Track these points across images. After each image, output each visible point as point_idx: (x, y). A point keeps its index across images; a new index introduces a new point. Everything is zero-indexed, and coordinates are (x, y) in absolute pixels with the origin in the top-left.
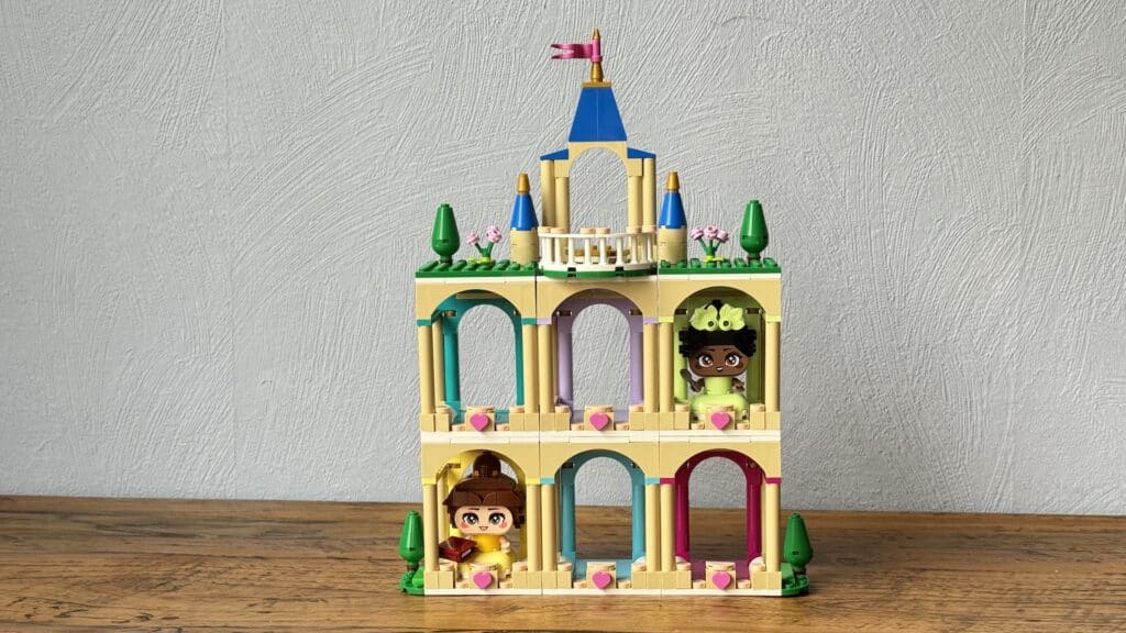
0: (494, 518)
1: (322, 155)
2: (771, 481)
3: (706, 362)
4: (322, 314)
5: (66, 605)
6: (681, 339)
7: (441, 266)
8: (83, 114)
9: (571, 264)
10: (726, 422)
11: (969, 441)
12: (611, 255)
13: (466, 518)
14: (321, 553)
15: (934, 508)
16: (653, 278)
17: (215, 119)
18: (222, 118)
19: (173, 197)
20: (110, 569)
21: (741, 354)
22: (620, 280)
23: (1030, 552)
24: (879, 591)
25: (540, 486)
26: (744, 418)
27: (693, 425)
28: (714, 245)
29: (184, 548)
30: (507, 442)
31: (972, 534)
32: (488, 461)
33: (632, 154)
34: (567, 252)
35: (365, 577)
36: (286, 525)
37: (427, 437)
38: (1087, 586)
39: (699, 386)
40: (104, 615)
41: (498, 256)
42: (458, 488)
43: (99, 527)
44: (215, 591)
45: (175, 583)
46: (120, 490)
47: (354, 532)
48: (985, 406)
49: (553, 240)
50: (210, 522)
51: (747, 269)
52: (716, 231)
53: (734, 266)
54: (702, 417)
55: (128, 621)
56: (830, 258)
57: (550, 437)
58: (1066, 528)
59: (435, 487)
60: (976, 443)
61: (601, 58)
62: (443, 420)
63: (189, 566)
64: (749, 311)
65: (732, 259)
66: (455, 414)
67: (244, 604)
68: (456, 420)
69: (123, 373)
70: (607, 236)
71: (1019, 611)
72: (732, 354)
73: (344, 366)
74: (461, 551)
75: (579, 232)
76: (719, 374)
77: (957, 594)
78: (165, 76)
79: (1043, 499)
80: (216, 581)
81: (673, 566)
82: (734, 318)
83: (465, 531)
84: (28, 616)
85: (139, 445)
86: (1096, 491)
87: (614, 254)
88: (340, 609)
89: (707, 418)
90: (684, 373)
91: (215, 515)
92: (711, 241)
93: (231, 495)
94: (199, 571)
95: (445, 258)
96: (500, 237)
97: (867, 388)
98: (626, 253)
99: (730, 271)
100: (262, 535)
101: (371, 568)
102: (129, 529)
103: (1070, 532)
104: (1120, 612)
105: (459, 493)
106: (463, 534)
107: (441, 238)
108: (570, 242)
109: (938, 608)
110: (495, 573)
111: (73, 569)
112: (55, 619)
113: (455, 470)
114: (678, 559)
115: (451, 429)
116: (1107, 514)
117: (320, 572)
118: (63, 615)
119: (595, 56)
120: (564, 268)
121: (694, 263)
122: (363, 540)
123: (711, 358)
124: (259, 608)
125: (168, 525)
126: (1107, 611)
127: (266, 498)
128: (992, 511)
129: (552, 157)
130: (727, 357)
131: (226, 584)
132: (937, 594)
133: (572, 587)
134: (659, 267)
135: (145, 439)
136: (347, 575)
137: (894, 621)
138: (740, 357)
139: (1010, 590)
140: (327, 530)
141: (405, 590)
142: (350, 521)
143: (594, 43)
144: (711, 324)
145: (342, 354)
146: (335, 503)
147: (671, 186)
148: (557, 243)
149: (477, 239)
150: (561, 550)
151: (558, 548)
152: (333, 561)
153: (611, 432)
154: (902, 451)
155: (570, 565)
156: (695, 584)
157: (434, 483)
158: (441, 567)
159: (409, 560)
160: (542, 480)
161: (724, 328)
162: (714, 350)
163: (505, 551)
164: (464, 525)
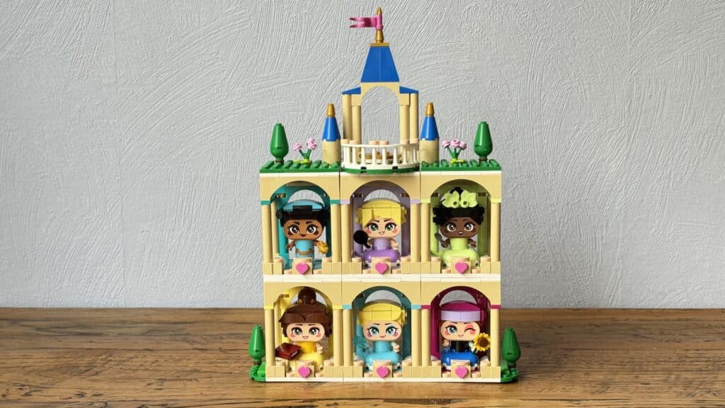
0: (312, 331)
1: (178, 83)
2: (494, 307)
3: (451, 229)
4: (180, 187)
5: (27, 387)
6: (434, 213)
7: (276, 165)
8: (19, 56)
9: (363, 165)
10: (464, 268)
11: (594, 263)
12: (390, 158)
13: (294, 331)
14: (188, 346)
15: (572, 305)
16: (417, 173)
17: (107, 60)
18: (112, 59)
19: (80, 111)
20: (52, 360)
21: (474, 223)
22: (394, 175)
23: (636, 335)
24: (547, 365)
25: (342, 310)
26: (477, 265)
27: (443, 271)
28: (457, 151)
29: (97, 344)
30: (320, 281)
31: (598, 323)
32: (307, 293)
33: (403, 90)
34: (360, 156)
35: (220, 363)
36: (162, 325)
37: (267, 278)
38: (674, 359)
39: (446, 244)
40: (54, 394)
41: (314, 158)
42: (289, 311)
43: (38, 329)
44: (123, 375)
45: (96, 369)
46: (48, 302)
47: (206, 330)
48: (604, 241)
49: (351, 148)
50: (111, 324)
51: (479, 167)
52: (459, 143)
53: (470, 166)
54: (449, 265)
55: (70, 398)
56: (507, 148)
57: (349, 278)
58: (655, 318)
59: (273, 311)
60: (598, 265)
61: (382, 27)
62: (278, 267)
63: (104, 357)
64: (480, 194)
65: (469, 161)
66: (285, 262)
67: (145, 384)
68: (286, 266)
69: (48, 227)
70: (387, 146)
71: (636, 377)
72: (469, 223)
74: (290, 352)
75: (367, 143)
76: (460, 236)
77: (596, 366)
78: (73, 31)
79: (640, 298)
80: (123, 367)
81: (430, 363)
82: (469, 199)
83: (293, 339)
84: (4, 396)
85: (60, 273)
86: (672, 293)
87: (392, 157)
88: (207, 386)
89: (452, 265)
90: (437, 235)
91: (115, 319)
92: (455, 149)
93: (122, 305)
94: (111, 361)
95: (278, 160)
96: (316, 146)
97: (531, 230)
98: (399, 156)
99: (468, 169)
100: (146, 333)
101: (223, 356)
102: (59, 330)
103: (658, 320)
104: (698, 376)
105: (289, 315)
106: (291, 341)
107: (276, 146)
108: (363, 150)
109: (587, 376)
110: (312, 368)
111: (26, 361)
112: (22, 397)
113: (285, 299)
114: (432, 357)
115: (283, 273)
116: (679, 307)
117: (189, 359)
118: (27, 394)
119: (378, 26)
120: (358, 167)
121: (444, 164)
122: (214, 335)
123: (455, 226)
124: (154, 386)
125: (83, 327)
126: (690, 376)
127: (144, 307)
128: (608, 307)
129: (350, 93)
130: (465, 225)
131: (130, 369)
132: (584, 366)
133: (363, 376)
134: (421, 167)
135: (64, 269)
136: (208, 361)
137: (561, 387)
138: (474, 225)
139: (628, 362)
140: (189, 329)
141: (253, 379)
142: (203, 322)
143: (378, 17)
144: (455, 203)
145: (194, 213)
146: (190, 309)
147: (429, 112)
148: (354, 150)
149: (301, 147)
150: (355, 351)
151: (353, 350)
152: (197, 351)
153: (388, 275)
154: (552, 270)
155: (362, 361)
156: (444, 375)
157: (272, 308)
158: (277, 363)
159: (255, 358)
160: (343, 306)
161: (464, 206)
162: (456, 220)
163: (319, 352)
164: (292, 335)
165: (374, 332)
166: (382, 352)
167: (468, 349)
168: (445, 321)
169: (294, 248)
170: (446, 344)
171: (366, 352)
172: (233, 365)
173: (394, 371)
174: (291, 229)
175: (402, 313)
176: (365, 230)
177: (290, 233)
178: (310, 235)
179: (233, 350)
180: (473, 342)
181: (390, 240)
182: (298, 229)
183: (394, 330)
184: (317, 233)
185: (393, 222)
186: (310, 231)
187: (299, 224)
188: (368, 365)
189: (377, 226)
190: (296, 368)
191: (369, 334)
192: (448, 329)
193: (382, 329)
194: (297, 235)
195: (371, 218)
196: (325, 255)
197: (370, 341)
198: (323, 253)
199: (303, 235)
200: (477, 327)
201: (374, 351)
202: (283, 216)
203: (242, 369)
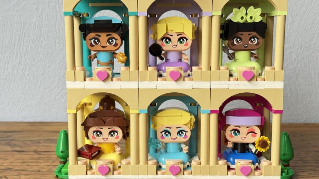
0: (112, 133)
2: (276, 112)
3: (238, 42)
4: (13, 30)
13: (95, 134)
14: (9, 148)
21: (259, 37)
25: (138, 114)
27: (231, 79)
30: (119, 88)
32: (108, 100)
35: (32, 162)
37: (70, 85)
39: (232, 57)
42: (91, 116)
47: (29, 137)
57: (145, 85)
59: (76, 115)
68: (88, 75)
72: (253, 37)
73: (25, 55)
74: (92, 153)
76: (245, 49)
82: (255, 15)
83: (94, 141)
89: (240, 74)
90: (225, 48)
101: (36, 156)
105: (91, 119)
106: (93, 143)
110: (111, 166)
113: (88, 106)
115: (85, 80)
117: (6, 159)
122: (34, 141)
123: (241, 39)
130: (250, 39)
133: (157, 174)
136: (21, 161)
138: (258, 39)
140: (15, 136)
141: (57, 176)
142: (28, 131)
144: (242, 18)
145: (24, 50)
150: (149, 152)
151: (148, 151)
152: (15, 153)
153: (181, 82)
154: (288, 96)
155: (155, 161)
156: (229, 173)
157: (75, 113)
158: (79, 162)
159: (61, 158)
160: (140, 111)
161: (250, 21)
162: (242, 34)
163: (118, 153)
164: (93, 138)
165: (167, 135)
166: (173, 153)
167: (249, 150)
168: (230, 125)
169: (95, 60)
170: (230, 145)
171: (159, 153)
172: (43, 164)
173: (185, 169)
174: (92, 41)
175: (191, 118)
176: (159, 43)
177: (91, 45)
178: (110, 47)
179: (46, 152)
180: (254, 144)
181: (180, 53)
182: (99, 41)
183: (184, 133)
184: (116, 45)
185: (185, 36)
186: (110, 43)
187: (100, 36)
188: (161, 164)
189: (170, 40)
190: (96, 167)
191: (162, 136)
192: (233, 132)
193: (174, 132)
194: (98, 47)
195: (165, 32)
196: (124, 64)
197: (162, 142)
198: (122, 62)
199: (104, 47)
200: (258, 131)
201: (166, 152)
202: (85, 29)
203: (50, 167)
